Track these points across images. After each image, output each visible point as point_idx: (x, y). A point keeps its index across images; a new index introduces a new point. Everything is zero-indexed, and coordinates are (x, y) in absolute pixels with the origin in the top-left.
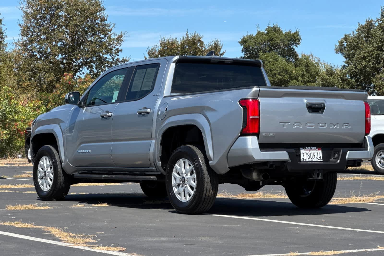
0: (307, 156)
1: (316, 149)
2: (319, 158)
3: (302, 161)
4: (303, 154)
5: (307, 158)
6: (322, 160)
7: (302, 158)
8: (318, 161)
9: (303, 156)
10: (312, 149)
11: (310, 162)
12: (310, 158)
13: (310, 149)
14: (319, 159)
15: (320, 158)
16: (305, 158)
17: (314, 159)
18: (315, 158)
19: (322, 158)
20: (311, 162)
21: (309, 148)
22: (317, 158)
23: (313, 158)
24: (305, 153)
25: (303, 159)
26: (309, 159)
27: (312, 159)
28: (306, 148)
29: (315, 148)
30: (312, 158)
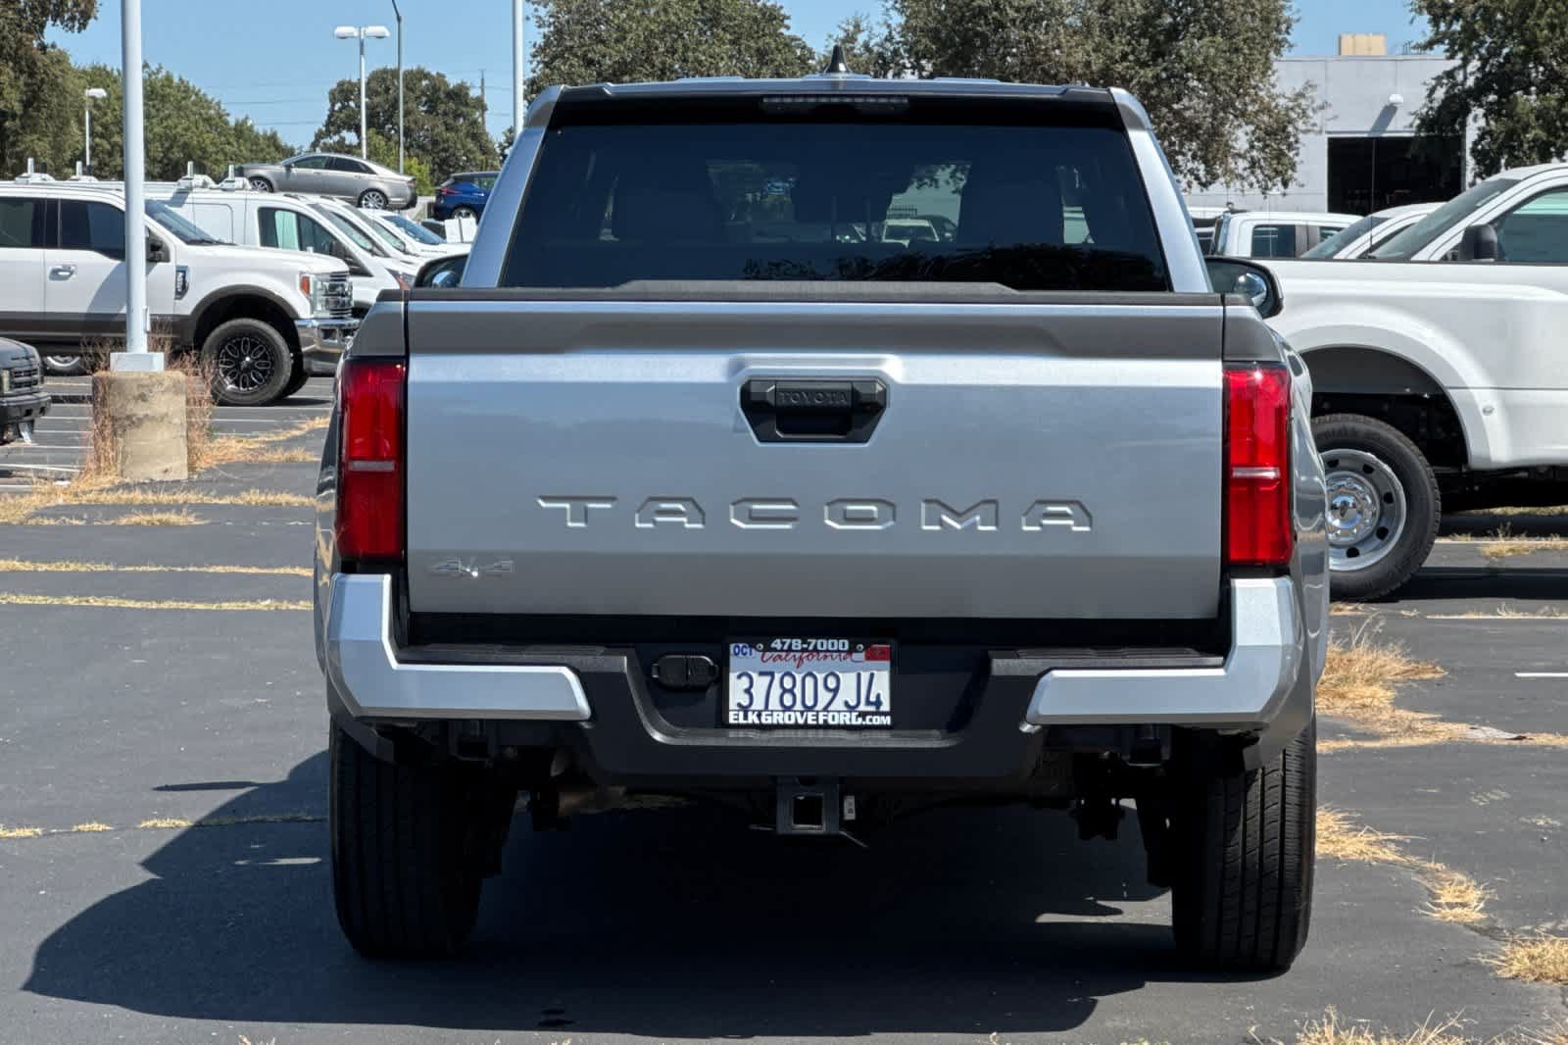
0: (776, 691)
1: (852, 650)
2: (868, 703)
3: (731, 721)
4: (745, 679)
5: (774, 704)
6: (887, 720)
7: (732, 705)
8: (860, 721)
9: (748, 691)
10: (815, 649)
11: (796, 727)
12: (799, 706)
13: (803, 650)
14: (863, 715)
15: (878, 703)
16: (758, 704)
17: (825, 709)
18: (838, 704)
19: (886, 707)
20: (806, 726)
21: (797, 643)
22: (853, 703)
23: (819, 707)
24: (761, 674)
25: (745, 710)
26: (786, 709)
27: (809, 709)
28: (777, 644)
29: (843, 644)
30: (809, 702)
